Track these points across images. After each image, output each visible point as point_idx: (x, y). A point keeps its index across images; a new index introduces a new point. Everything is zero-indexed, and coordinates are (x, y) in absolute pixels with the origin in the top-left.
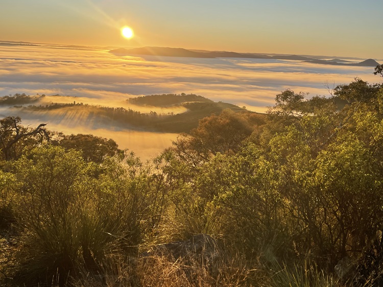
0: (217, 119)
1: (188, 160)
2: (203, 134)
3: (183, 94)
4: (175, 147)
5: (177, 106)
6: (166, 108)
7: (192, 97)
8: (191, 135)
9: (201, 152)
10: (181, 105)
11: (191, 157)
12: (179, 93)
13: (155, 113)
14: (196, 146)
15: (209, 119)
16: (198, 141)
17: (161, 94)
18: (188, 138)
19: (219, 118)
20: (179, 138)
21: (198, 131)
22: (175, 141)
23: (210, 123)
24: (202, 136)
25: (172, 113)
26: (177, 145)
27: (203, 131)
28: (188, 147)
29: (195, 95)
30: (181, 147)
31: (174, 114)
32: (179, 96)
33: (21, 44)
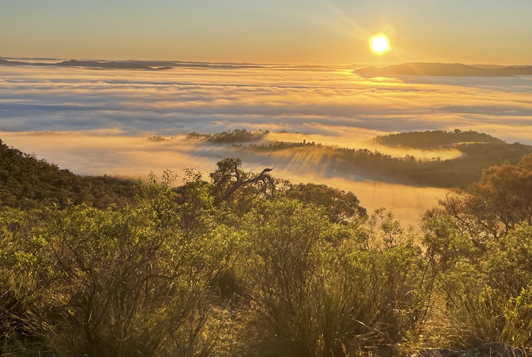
0: (513, 169)
1: (461, 229)
2: (489, 191)
3: (456, 130)
4: (443, 208)
5: (447, 147)
6: (430, 150)
7: (472, 135)
8: (471, 192)
9: (483, 218)
10: (453, 147)
11: (467, 225)
12: (451, 129)
13: (413, 157)
14: (475, 208)
15: (500, 169)
16: (479, 202)
17: (424, 131)
18: (463, 197)
19: (517, 168)
20: (450, 195)
21: (481, 186)
22: (443, 199)
23: (501, 175)
24: (486, 194)
25: (439, 158)
26: (445, 205)
27: (488, 186)
28: (463, 210)
29: (475, 133)
30: (452, 208)
31: (441, 159)
32: (450, 134)
33: (245, 66)
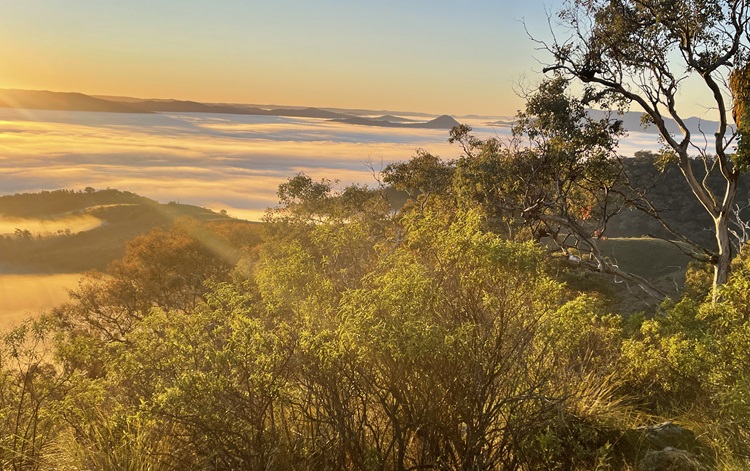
0: (164, 238)
1: (107, 328)
2: (137, 271)
3: (89, 189)
4: (75, 302)
5: (77, 214)
6: (53, 220)
7: (111, 195)
8: (112, 273)
9: (135, 309)
10: (87, 213)
11: (115, 321)
12: (79, 188)
13: (27, 232)
14: (125, 297)
15: (147, 239)
16: (125, 287)
17: (38, 191)
18: (105, 282)
19: (169, 235)
20: (85, 282)
21: (126, 265)
22: (76, 288)
23: (151, 247)
24: (134, 274)
25: (68, 231)
26: (79, 297)
27: (136, 263)
28: (106, 301)
29: (115, 191)
30: (90, 302)
31: (72, 232)
32: (80, 194)
